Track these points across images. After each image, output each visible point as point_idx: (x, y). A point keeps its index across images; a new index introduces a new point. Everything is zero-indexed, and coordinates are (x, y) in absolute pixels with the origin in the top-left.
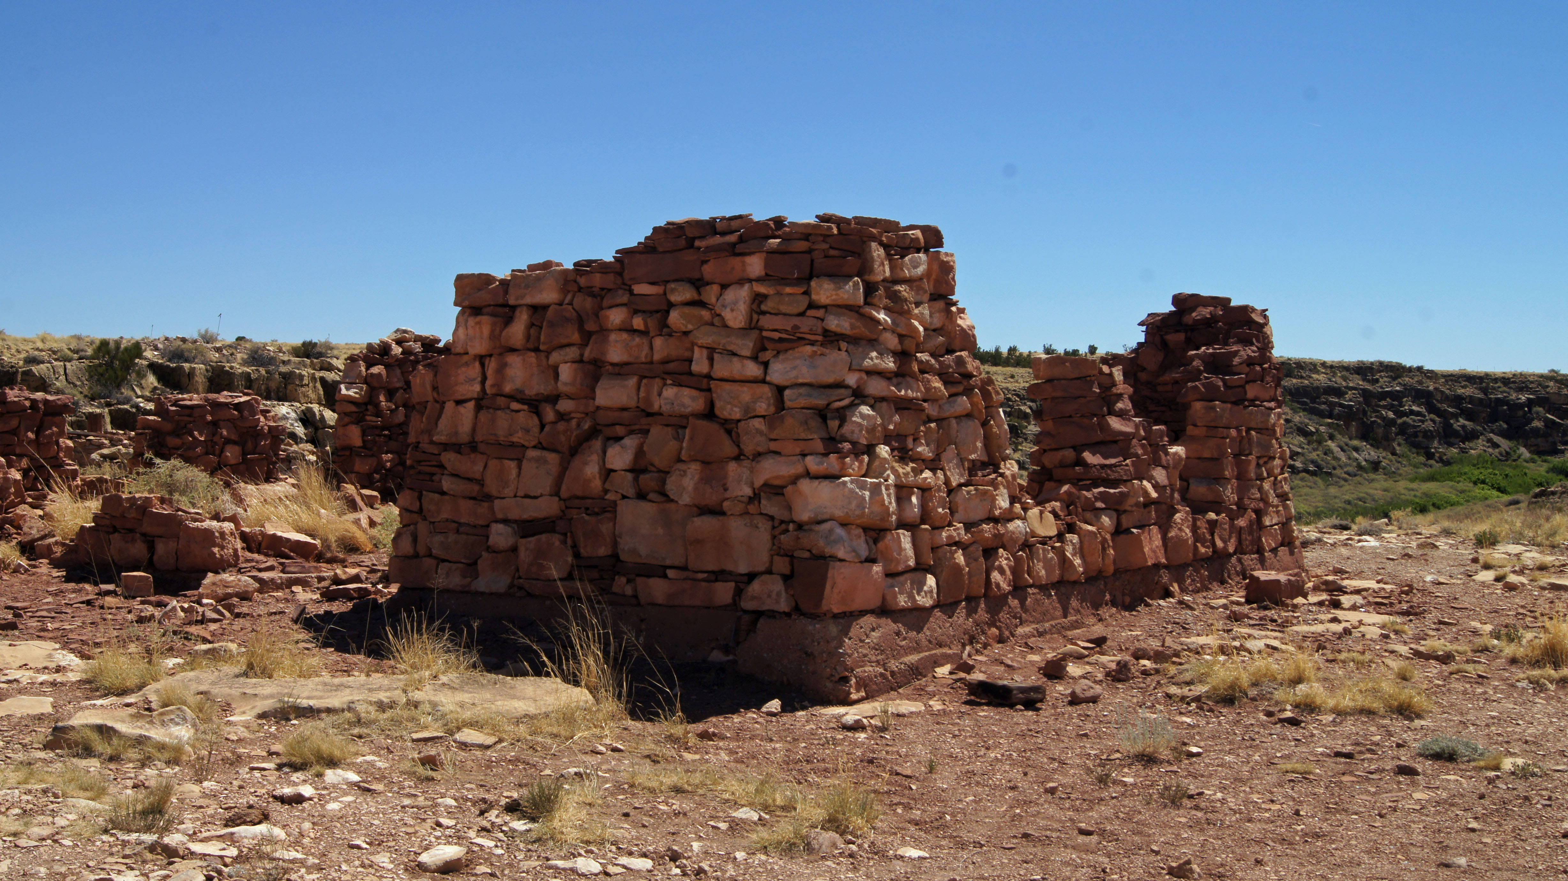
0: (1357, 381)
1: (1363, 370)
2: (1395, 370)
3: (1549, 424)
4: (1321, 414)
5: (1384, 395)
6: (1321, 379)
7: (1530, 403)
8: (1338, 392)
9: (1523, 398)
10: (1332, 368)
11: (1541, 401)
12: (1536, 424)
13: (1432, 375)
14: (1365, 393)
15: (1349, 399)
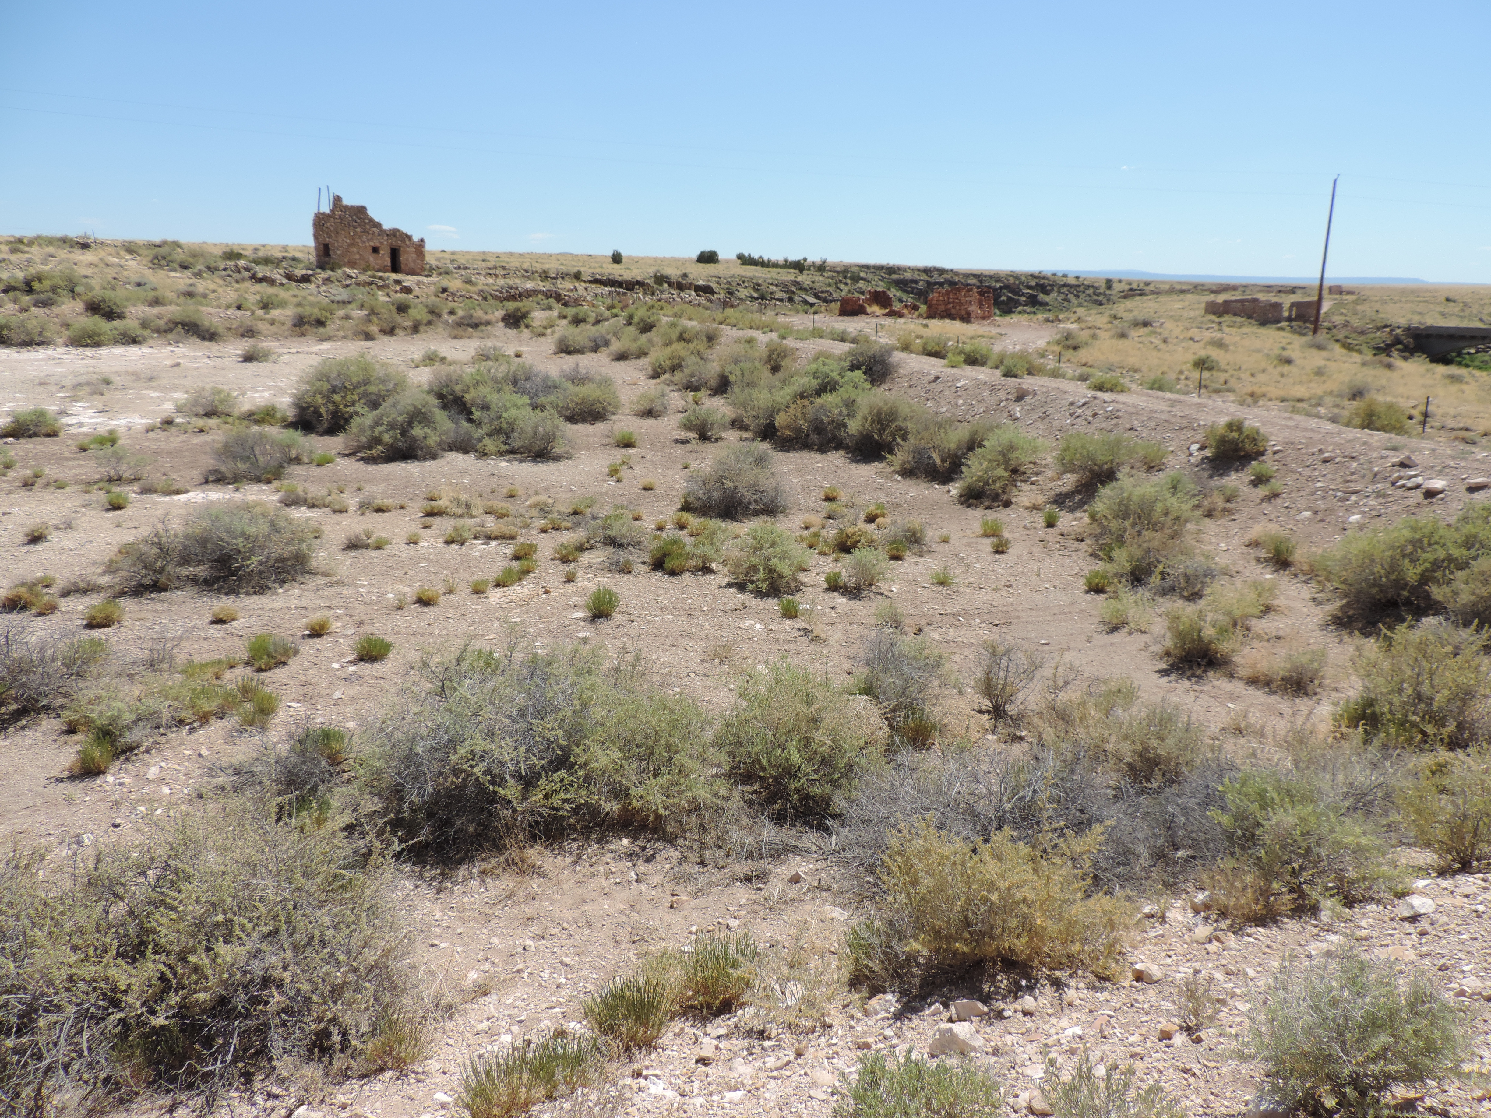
0: (924, 277)
1: (927, 271)
2: (941, 271)
3: (1009, 298)
4: (908, 293)
5: (936, 283)
6: (908, 275)
7: (1001, 288)
8: (916, 282)
9: (998, 285)
10: (913, 270)
11: (1007, 287)
12: (1003, 298)
13: (956, 273)
14: (928, 283)
15: (921, 285)
